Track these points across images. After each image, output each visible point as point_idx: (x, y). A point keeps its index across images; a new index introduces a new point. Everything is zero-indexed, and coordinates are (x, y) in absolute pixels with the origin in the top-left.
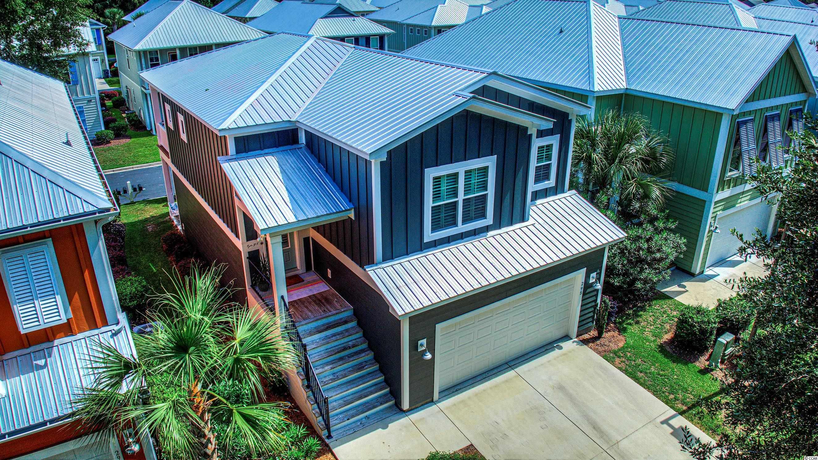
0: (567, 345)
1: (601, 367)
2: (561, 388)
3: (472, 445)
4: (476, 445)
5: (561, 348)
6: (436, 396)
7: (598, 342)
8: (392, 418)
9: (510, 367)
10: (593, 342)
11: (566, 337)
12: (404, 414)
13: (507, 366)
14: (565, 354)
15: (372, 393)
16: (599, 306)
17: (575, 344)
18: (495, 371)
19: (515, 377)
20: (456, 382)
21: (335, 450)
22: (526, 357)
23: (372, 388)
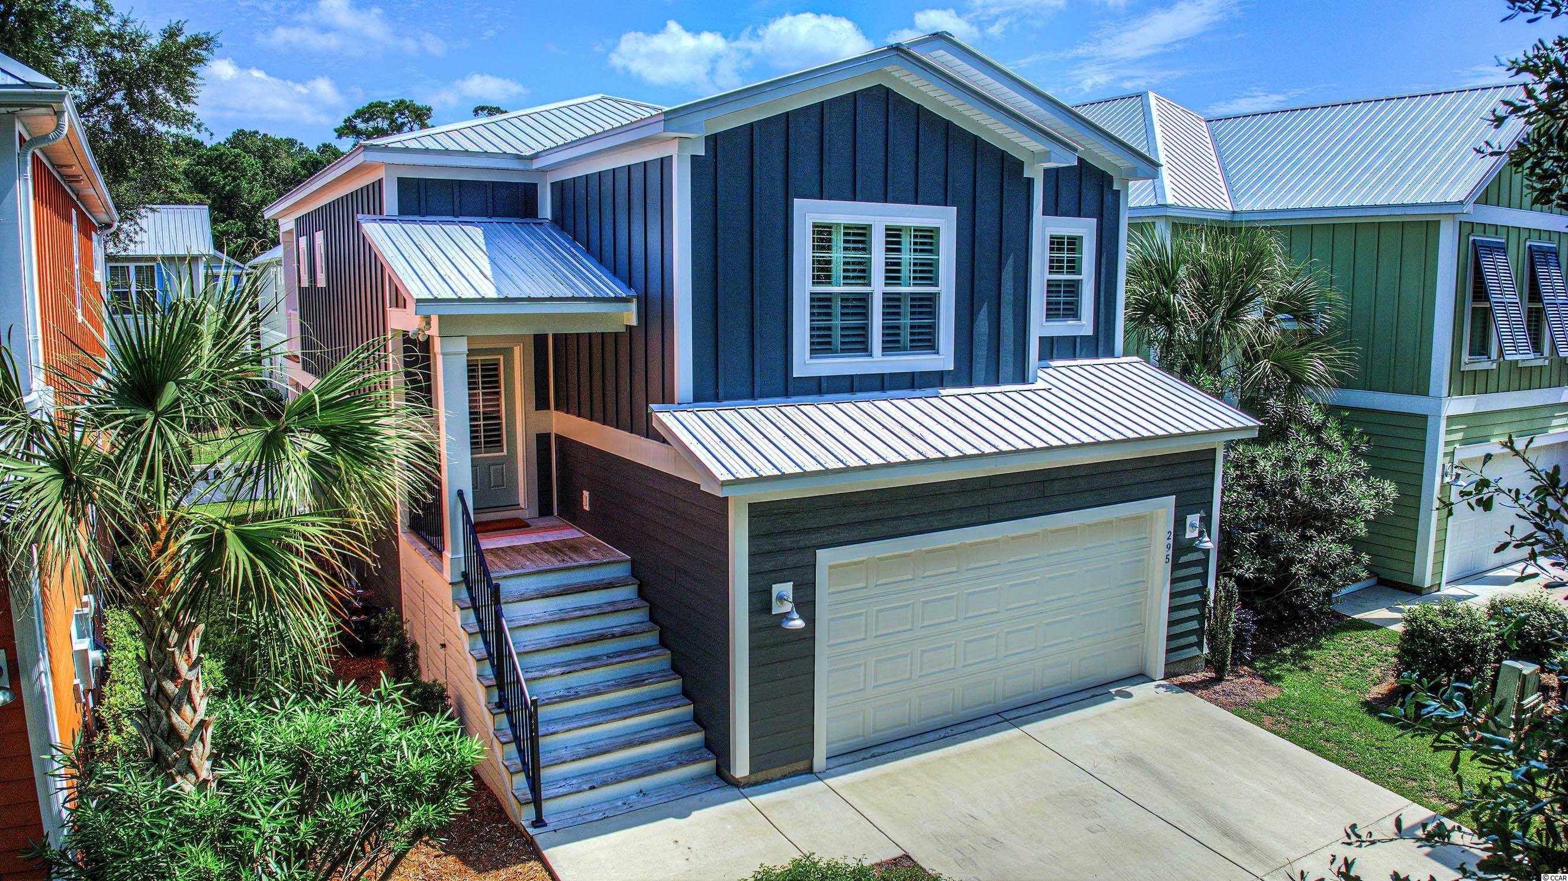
0: (1141, 691)
1: (1230, 729)
2: (1134, 761)
3: (907, 857)
4: (920, 857)
5: (1129, 695)
6: (819, 760)
7: (1218, 688)
8: (708, 796)
9: (1006, 720)
10: (1206, 687)
11: (1141, 676)
12: (736, 791)
13: (1000, 719)
14: (1137, 705)
15: (657, 738)
16: (1212, 597)
17: (1161, 690)
18: (971, 726)
19: (1020, 737)
20: (873, 737)
21: (548, 853)
22: (1046, 706)
23: (663, 730)
